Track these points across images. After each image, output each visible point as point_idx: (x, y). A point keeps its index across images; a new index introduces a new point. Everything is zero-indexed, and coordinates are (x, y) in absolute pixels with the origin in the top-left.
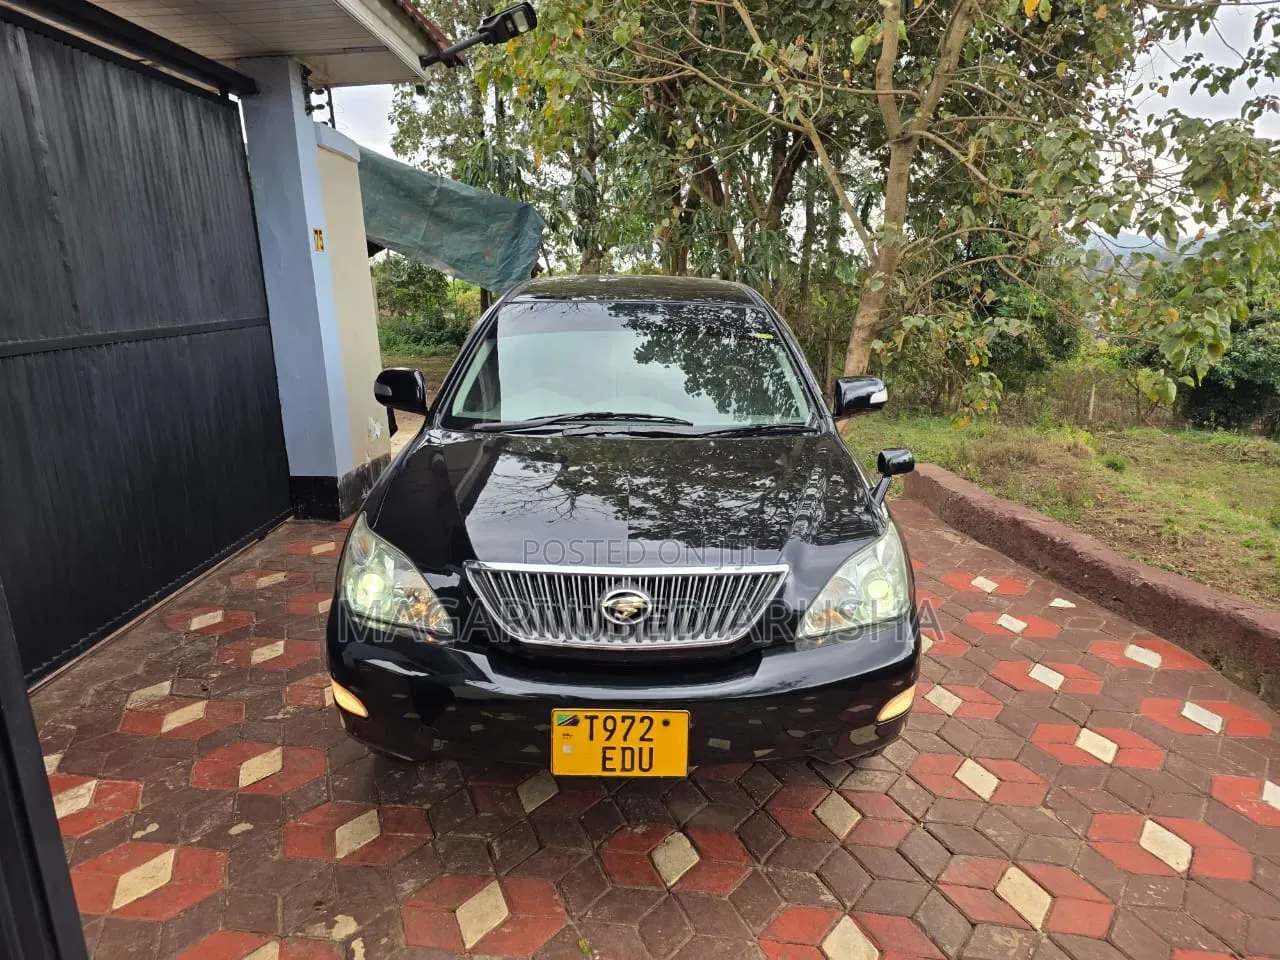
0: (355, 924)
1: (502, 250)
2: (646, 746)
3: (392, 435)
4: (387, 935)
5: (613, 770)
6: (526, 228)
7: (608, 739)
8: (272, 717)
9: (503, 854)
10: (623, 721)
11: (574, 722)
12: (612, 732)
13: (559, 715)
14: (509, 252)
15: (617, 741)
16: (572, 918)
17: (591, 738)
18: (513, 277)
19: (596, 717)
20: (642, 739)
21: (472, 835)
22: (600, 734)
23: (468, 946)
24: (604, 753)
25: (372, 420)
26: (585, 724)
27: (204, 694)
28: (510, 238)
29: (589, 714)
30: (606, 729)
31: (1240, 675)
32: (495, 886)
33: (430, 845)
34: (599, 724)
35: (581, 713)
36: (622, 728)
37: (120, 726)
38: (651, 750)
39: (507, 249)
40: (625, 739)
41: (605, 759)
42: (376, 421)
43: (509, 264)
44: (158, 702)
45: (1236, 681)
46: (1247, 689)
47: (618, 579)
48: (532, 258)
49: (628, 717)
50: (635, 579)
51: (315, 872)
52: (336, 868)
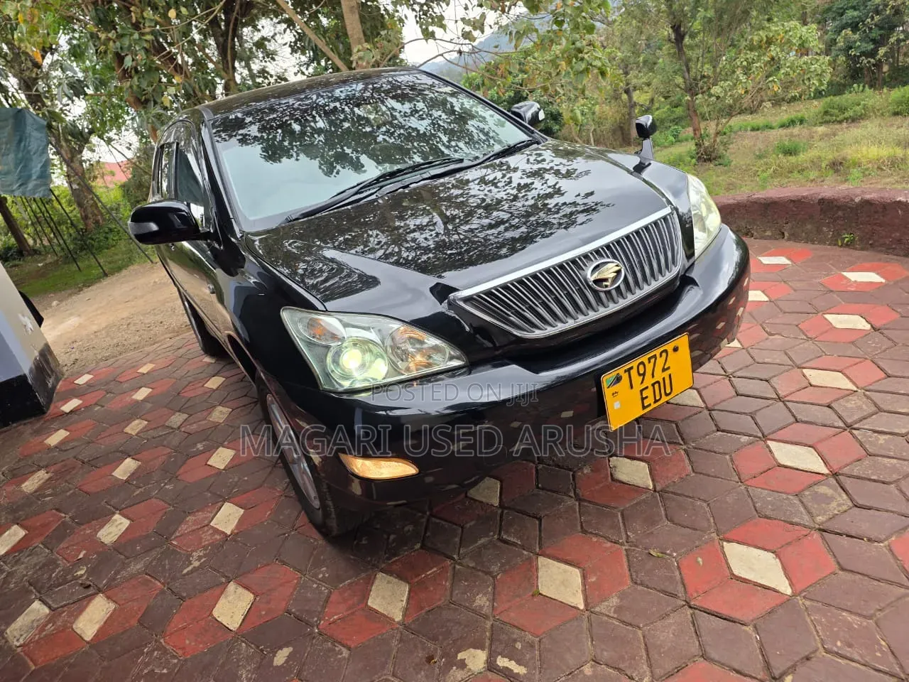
0: (479, 652)
1: (12, 156)
2: (666, 374)
3: (40, 326)
4: (515, 641)
5: (650, 405)
6: (28, 131)
7: (642, 382)
8: (190, 568)
9: (520, 538)
10: (649, 362)
11: (618, 379)
12: (644, 375)
13: (606, 379)
14: (20, 155)
15: (649, 381)
16: (622, 544)
17: (632, 387)
18: (34, 177)
19: (632, 368)
20: (664, 370)
21: (480, 542)
22: (636, 379)
23: (582, 607)
24: (642, 394)
25: (20, 315)
26: (625, 377)
27: (91, 591)
28: (15, 144)
29: (626, 368)
30: (640, 374)
31: (769, 233)
32: (542, 560)
33: (458, 567)
34: (634, 372)
35: (621, 371)
36: (649, 367)
37: (31, 664)
38: (670, 376)
39: (16, 155)
40: (653, 376)
41: (643, 399)
42: (23, 316)
43: (25, 166)
44: (49, 622)
45: (770, 238)
46: (776, 239)
47: (586, 256)
48: (45, 155)
49: (652, 357)
50: (597, 251)
51: (394, 643)
52: (406, 627)
